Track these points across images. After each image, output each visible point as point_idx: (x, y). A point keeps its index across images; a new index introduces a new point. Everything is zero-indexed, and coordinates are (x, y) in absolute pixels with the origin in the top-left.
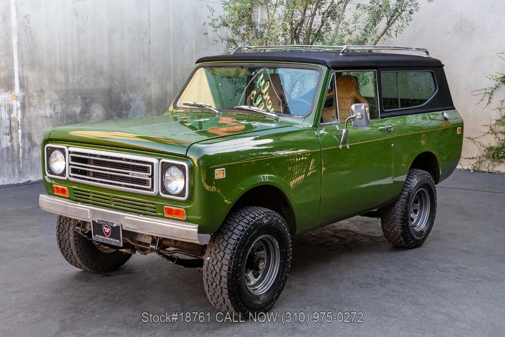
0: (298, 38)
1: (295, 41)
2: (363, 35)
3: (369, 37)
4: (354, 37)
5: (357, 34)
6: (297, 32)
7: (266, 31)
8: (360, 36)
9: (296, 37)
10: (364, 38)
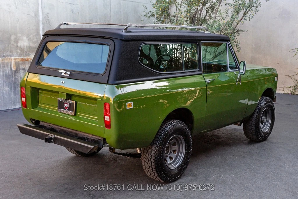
0: (194, 22)
1: (192, 24)
2: (231, 20)
3: (234, 21)
4: (226, 21)
5: (228, 19)
6: (193, 19)
7: (176, 19)
8: (230, 21)
9: (193, 22)
10: (232, 22)
